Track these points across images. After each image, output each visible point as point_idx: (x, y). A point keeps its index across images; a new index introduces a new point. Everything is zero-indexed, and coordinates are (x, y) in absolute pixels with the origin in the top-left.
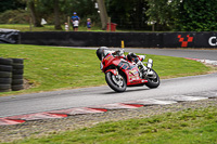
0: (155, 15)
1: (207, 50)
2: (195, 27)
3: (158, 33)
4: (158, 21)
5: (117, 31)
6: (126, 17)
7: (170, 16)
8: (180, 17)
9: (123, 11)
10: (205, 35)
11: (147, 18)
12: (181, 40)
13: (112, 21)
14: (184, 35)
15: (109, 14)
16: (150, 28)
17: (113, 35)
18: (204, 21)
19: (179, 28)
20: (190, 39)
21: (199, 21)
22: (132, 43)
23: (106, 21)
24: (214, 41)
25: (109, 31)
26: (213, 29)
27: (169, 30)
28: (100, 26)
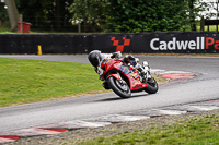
0: (82, 12)
1: (149, 55)
2: (133, 26)
3: (85, 34)
4: (86, 19)
5: (31, 33)
6: (43, 14)
7: (100, 12)
8: (113, 13)
9: (38, 7)
10: (145, 36)
11: (71, 16)
12: (116, 43)
13: (24, 19)
14: (119, 38)
15: (20, 10)
16: (75, 28)
17: (26, 37)
18: (143, 18)
19: (112, 28)
20: (127, 42)
21: (137, 18)
22: (52, 48)
23: (16, 19)
24: (156, 44)
25: (21, 33)
26: (155, 28)
27: (99, 30)
28: (8, 27)
